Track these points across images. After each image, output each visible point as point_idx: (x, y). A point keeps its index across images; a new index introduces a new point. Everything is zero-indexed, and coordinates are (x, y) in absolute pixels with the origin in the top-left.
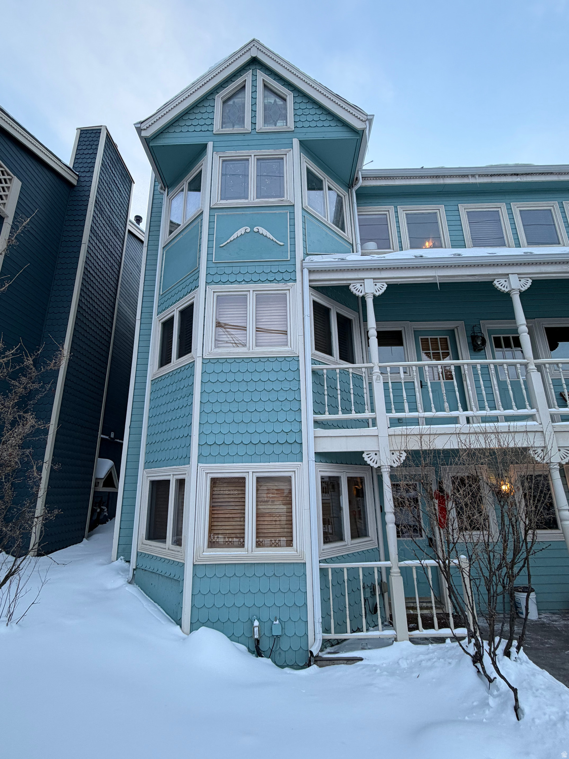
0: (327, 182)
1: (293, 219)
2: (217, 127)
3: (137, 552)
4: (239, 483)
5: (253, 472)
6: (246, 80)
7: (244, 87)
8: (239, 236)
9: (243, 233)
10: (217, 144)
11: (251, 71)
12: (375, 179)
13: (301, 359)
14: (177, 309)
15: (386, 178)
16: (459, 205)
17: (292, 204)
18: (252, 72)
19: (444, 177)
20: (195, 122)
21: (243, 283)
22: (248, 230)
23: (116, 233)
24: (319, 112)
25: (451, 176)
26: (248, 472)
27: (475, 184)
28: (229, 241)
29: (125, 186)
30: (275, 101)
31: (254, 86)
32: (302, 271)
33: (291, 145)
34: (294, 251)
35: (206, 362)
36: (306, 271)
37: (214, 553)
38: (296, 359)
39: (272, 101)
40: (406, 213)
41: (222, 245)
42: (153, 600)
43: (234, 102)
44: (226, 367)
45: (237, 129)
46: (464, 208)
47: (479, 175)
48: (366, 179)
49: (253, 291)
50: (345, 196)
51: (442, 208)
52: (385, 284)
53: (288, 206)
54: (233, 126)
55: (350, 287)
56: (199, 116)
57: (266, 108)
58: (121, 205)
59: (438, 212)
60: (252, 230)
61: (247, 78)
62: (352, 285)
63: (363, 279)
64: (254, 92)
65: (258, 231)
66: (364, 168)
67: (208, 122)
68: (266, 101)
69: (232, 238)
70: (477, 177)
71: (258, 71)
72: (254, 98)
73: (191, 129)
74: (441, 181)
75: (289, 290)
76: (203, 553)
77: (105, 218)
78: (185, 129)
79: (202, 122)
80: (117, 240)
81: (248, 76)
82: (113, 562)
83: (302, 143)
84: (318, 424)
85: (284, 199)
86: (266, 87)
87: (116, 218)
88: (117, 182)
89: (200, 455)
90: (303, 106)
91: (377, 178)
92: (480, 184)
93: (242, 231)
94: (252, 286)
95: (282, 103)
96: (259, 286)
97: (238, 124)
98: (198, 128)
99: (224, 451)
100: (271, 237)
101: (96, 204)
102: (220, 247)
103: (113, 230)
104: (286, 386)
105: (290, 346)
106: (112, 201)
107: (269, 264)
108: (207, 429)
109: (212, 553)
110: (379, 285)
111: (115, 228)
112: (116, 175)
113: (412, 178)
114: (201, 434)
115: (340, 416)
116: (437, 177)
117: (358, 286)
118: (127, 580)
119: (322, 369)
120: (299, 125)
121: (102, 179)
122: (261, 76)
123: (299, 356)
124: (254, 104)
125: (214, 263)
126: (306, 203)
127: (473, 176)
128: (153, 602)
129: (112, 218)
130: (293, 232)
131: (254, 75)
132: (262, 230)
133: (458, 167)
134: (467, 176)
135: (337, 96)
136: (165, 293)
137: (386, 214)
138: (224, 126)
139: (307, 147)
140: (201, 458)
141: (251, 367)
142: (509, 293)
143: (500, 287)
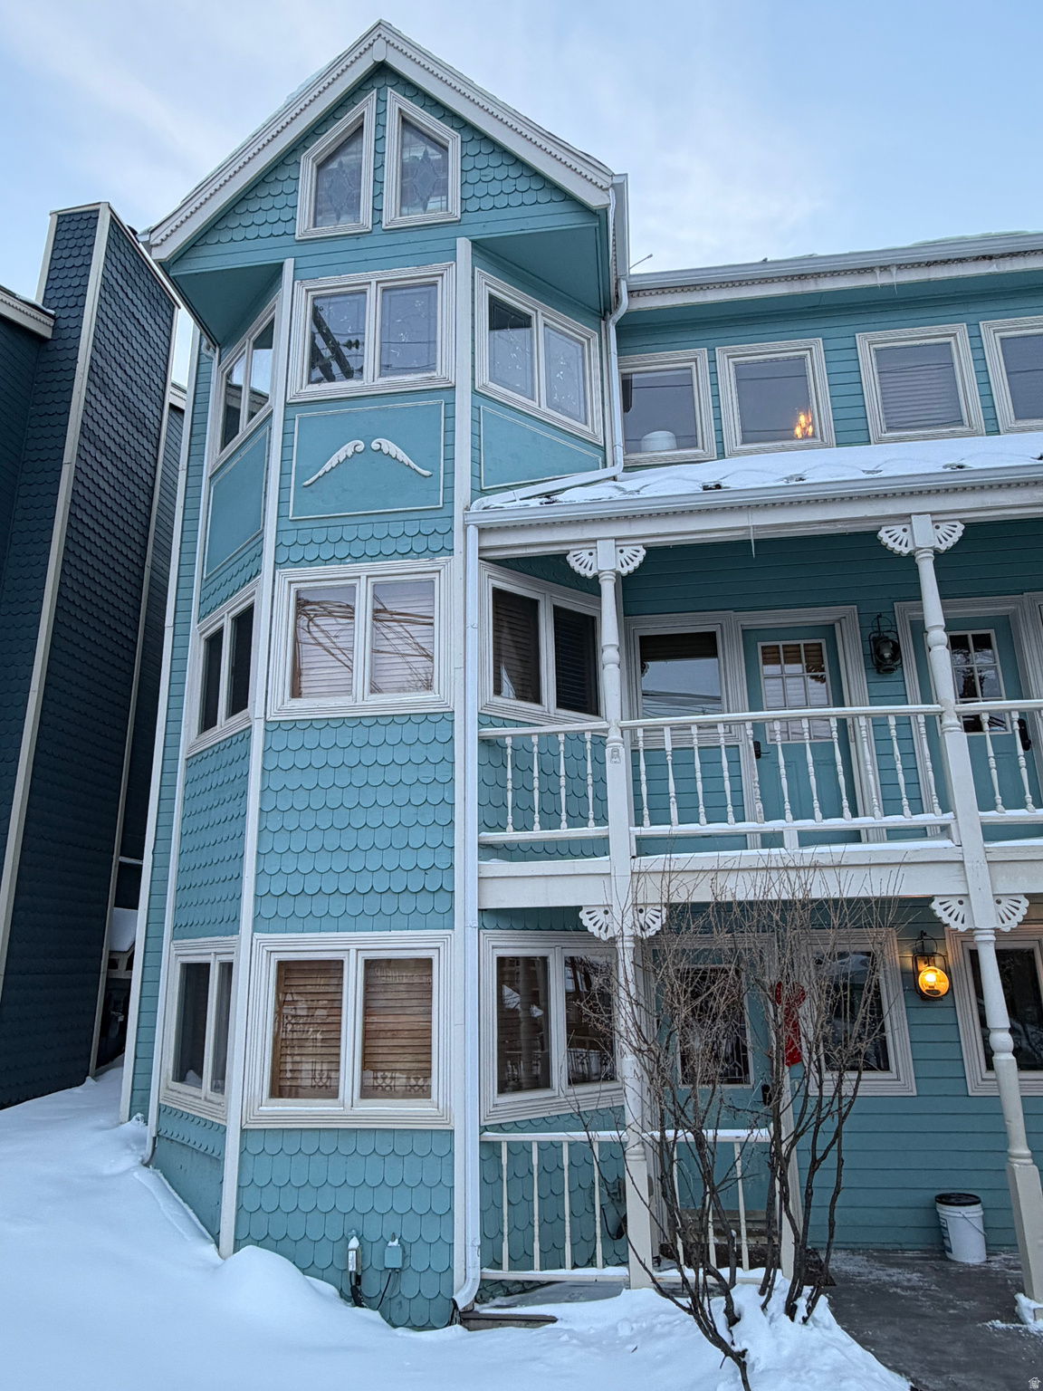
0: (542, 315)
1: (451, 417)
2: (303, 224)
3: (159, 1105)
4: (333, 969)
5: (358, 950)
6: (364, 113)
7: (361, 127)
8: (341, 461)
9: (350, 454)
10: (303, 262)
11: (375, 91)
12: (660, 292)
13: (458, 718)
14: (228, 613)
15: (685, 289)
16: (857, 335)
17: (450, 385)
18: (378, 93)
19: (817, 275)
20: (259, 218)
21: (348, 561)
22: (360, 448)
23: (139, 426)
24: (514, 172)
25: (834, 273)
26: (349, 950)
27: (891, 286)
28: (321, 473)
29: (158, 319)
30: (426, 153)
31: (380, 125)
32: (465, 531)
33: (452, 254)
34: (450, 488)
35: (272, 728)
36: (472, 531)
37: (280, 1108)
38: (447, 717)
39: (420, 155)
40: (734, 363)
41: (307, 483)
42: (181, 1197)
43: (341, 164)
44: (311, 739)
45: (346, 226)
46: (867, 343)
47: (899, 267)
48: (641, 293)
49: (368, 577)
50: (589, 340)
51: (818, 346)
52: (641, 548)
53: (442, 388)
54: (338, 219)
55: (568, 558)
56: (266, 204)
57: (405, 171)
58: (150, 363)
59: (809, 356)
60: (368, 448)
61: (365, 110)
62: (572, 554)
63: (595, 541)
64: (380, 139)
65: (380, 449)
66: (633, 272)
67: (286, 215)
68: (406, 156)
69: (327, 467)
70: (894, 270)
71: (389, 89)
72: (379, 153)
73: (251, 233)
74: (811, 287)
75: (439, 571)
76: (261, 1108)
77: (113, 398)
78: (238, 235)
79: (273, 216)
80: (144, 442)
81: (367, 106)
82: (121, 1123)
83: (477, 245)
84: (487, 850)
85: (434, 374)
86: (406, 123)
87: (139, 393)
88: (138, 315)
89: (257, 916)
90: (482, 162)
91: (666, 291)
92: (900, 285)
93: (347, 450)
94: (364, 568)
95: (440, 156)
96: (381, 567)
97: (347, 213)
98: (265, 231)
99: (303, 907)
100: (407, 460)
101: (93, 374)
102: (304, 486)
103: (134, 421)
104: (427, 773)
105: (437, 691)
106: (128, 359)
107: (400, 517)
108: (272, 865)
109: (276, 1108)
110: (628, 551)
111: (138, 414)
112: (136, 301)
113: (744, 283)
114: (259, 873)
115: (537, 833)
116: (802, 277)
117: (584, 555)
118: (140, 1159)
119: (504, 737)
120: (472, 206)
121: (105, 318)
122: (396, 101)
123: (453, 712)
124: (379, 167)
125: (291, 520)
126: (483, 377)
127: (884, 268)
128: (181, 1200)
129: (130, 396)
130: (450, 445)
131: (381, 101)
132: (389, 447)
133: (847, 252)
134: (871, 269)
135: (550, 137)
136: (212, 575)
137: (690, 368)
138: (319, 218)
139: (487, 252)
140: (259, 923)
141: (360, 736)
142: (911, 556)
143: (891, 545)
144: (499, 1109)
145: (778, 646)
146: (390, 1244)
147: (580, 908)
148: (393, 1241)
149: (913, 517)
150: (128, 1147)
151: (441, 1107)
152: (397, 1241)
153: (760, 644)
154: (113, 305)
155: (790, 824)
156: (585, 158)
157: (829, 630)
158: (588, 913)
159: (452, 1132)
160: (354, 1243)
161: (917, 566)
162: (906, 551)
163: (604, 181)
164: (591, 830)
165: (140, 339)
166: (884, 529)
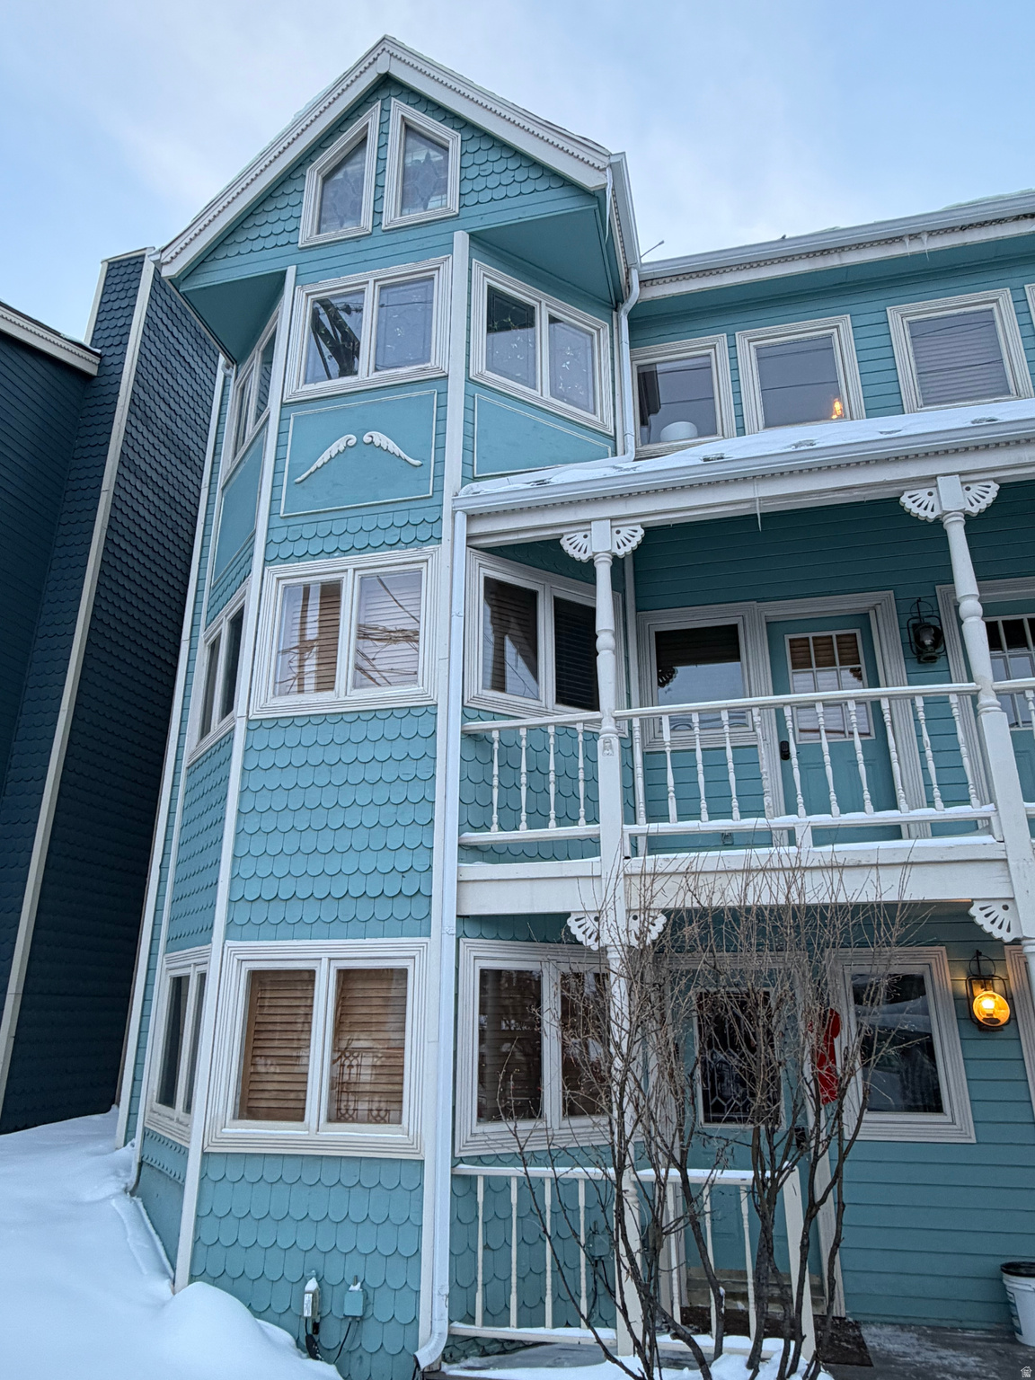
0: (545, 306)
1: (442, 406)
2: (307, 233)
3: (144, 1128)
4: (306, 978)
5: (330, 959)
6: (368, 124)
7: (365, 139)
8: (333, 456)
9: (342, 448)
10: (304, 268)
11: (379, 103)
12: (674, 279)
13: (441, 711)
14: (226, 616)
15: (701, 274)
16: (888, 309)
17: (443, 374)
18: (382, 104)
19: (841, 249)
20: (265, 231)
21: (336, 555)
22: (352, 443)
23: (183, 458)
24: (512, 164)
25: (859, 246)
26: (321, 959)
27: (922, 255)
28: (312, 469)
30: (428, 156)
31: (383, 133)
32: (454, 518)
33: (448, 247)
34: (440, 476)
35: (254, 726)
36: (461, 518)
37: (244, 1130)
38: (430, 711)
39: (422, 158)
40: (755, 346)
41: (299, 479)
42: (155, 1229)
43: (346, 174)
44: (292, 737)
45: (350, 230)
46: (899, 317)
47: (931, 233)
48: (655, 282)
49: (355, 570)
50: (598, 330)
51: (845, 323)
52: (639, 528)
53: (436, 379)
54: (341, 225)
55: (561, 542)
56: (272, 217)
57: (406, 174)
59: (836, 334)
60: (360, 441)
61: (370, 120)
62: (565, 537)
63: (589, 522)
64: (382, 146)
65: (372, 442)
66: (644, 260)
67: (290, 226)
68: (409, 160)
69: (319, 463)
70: (925, 237)
71: (393, 99)
72: (381, 160)
73: (258, 245)
74: (834, 261)
75: (427, 561)
76: (223, 1130)
77: (156, 430)
78: (244, 248)
79: (278, 228)
80: (188, 473)
81: (372, 117)
82: (117, 1149)
83: (473, 237)
84: (469, 851)
85: (429, 365)
86: (409, 129)
87: (184, 427)
88: (183, 352)
89: (230, 923)
90: (481, 157)
91: (681, 278)
92: (933, 253)
93: (340, 445)
94: (353, 560)
95: (442, 158)
96: (369, 559)
97: (351, 219)
98: (270, 242)
99: (275, 914)
100: (398, 451)
101: (134, 406)
102: (296, 483)
103: (178, 453)
104: (409, 769)
105: (420, 684)
106: (173, 394)
107: (390, 508)
108: (247, 869)
109: (239, 1130)
110: (625, 532)
111: (182, 447)
112: (181, 339)
113: (762, 264)
114: (234, 877)
115: (524, 833)
116: (825, 252)
117: (579, 538)
119: (491, 730)
120: (469, 200)
121: (148, 355)
122: (399, 109)
123: (437, 705)
124: (380, 173)
125: (282, 518)
126: (479, 366)
127: (915, 236)
128: (153, 1232)
129: (174, 428)
130: (441, 434)
131: (385, 111)
132: (380, 439)
133: (872, 222)
134: (900, 238)
135: (548, 126)
136: (219, 581)
138: (323, 226)
139: (483, 243)
140: (232, 929)
141: (341, 733)
142: (938, 522)
143: (915, 510)
144: (477, 1138)
145: (807, 639)
146: (352, 1288)
147: (568, 915)
148: (355, 1284)
149: (939, 478)
150: (116, 1174)
151: (411, 1133)
152: (359, 1284)
153: (788, 637)
154: (158, 343)
155: (802, 819)
156: (583, 142)
157: (863, 620)
158: (577, 920)
159: (423, 1161)
160: (312, 1285)
161: (945, 532)
162: (932, 516)
163: (600, 162)
164: (582, 829)
165: (186, 375)
166: (907, 494)
